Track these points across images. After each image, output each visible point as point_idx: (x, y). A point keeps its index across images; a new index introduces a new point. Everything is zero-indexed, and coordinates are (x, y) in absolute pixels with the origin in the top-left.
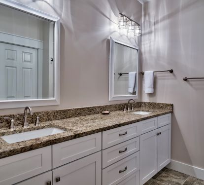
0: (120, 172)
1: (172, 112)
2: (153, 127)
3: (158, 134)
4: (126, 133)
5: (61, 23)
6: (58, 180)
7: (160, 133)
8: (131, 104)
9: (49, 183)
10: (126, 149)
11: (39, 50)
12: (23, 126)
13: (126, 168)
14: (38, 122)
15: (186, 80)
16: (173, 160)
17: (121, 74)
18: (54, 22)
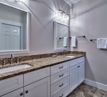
0: (60, 86)
1: (85, 56)
2: (76, 63)
3: (78, 67)
4: (63, 67)
5: (30, 13)
6: (27, 92)
7: (79, 66)
8: (65, 52)
9: (22, 94)
10: (63, 75)
11: (21, 27)
12: (10, 64)
13: (63, 84)
14: (18, 62)
15: (91, 40)
16: (85, 79)
17: (60, 38)
18: (27, 13)
